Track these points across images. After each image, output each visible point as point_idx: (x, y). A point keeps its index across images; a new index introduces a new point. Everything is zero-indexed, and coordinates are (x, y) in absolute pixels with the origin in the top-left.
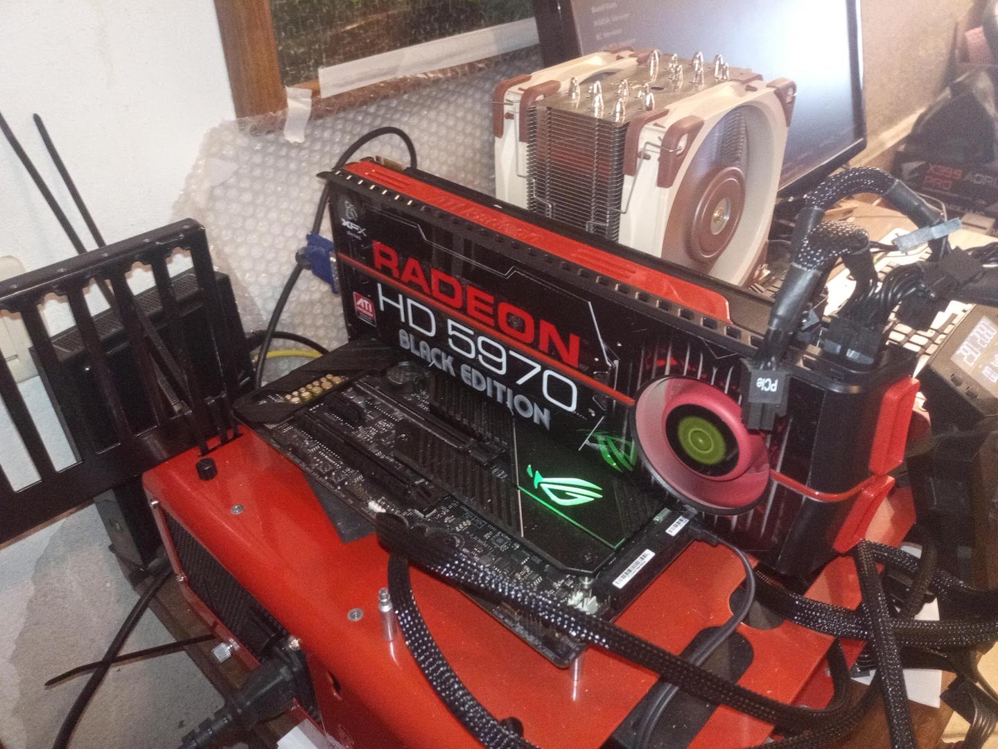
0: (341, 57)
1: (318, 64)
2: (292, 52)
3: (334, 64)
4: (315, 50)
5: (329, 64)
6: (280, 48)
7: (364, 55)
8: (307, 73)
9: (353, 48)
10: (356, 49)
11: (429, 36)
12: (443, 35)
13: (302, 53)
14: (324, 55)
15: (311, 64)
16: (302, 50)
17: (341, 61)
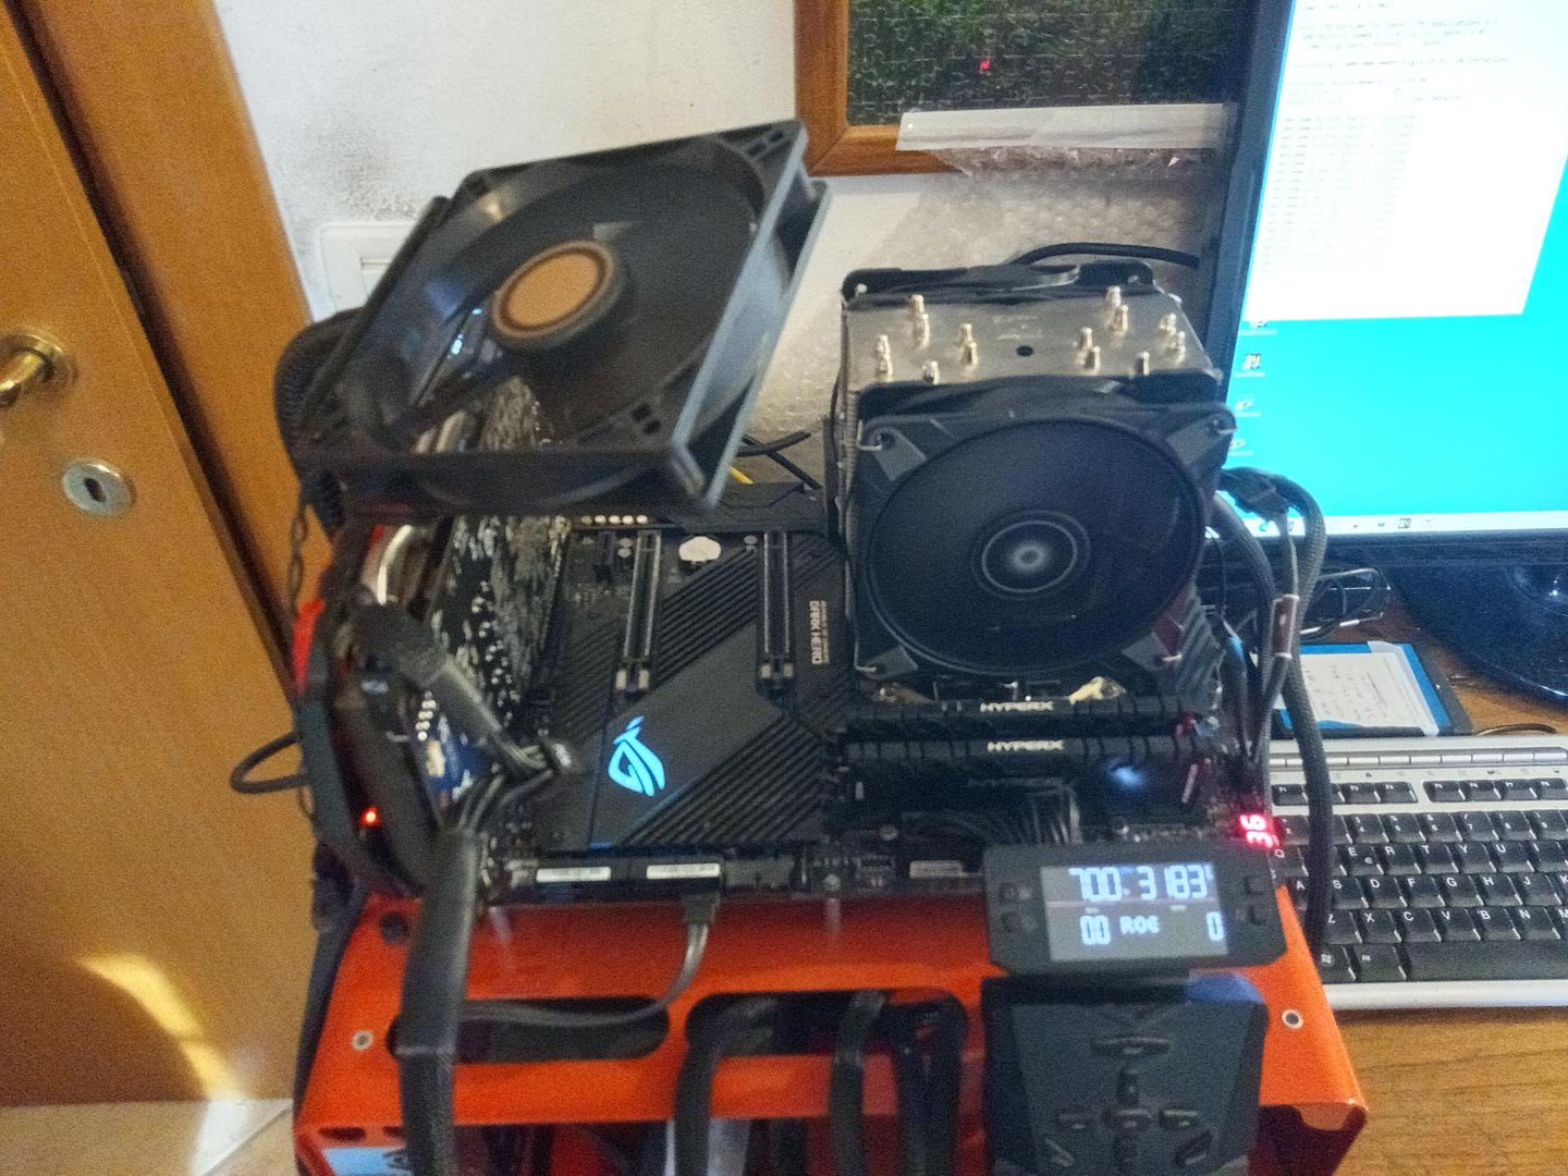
0: (949, 102)
1: (908, 106)
2: (874, 84)
3: (935, 108)
4: (910, 88)
5: (925, 108)
6: (858, 76)
7: (985, 106)
8: (891, 114)
9: (970, 92)
10: (974, 97)
11: (1111, 98)
12: (1135, 100)
13: (889, 88)
14: (922, 95)
15: (900, 102)
16: (890, 83)
17: (946, 108)
